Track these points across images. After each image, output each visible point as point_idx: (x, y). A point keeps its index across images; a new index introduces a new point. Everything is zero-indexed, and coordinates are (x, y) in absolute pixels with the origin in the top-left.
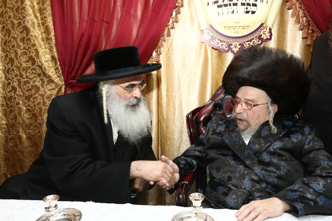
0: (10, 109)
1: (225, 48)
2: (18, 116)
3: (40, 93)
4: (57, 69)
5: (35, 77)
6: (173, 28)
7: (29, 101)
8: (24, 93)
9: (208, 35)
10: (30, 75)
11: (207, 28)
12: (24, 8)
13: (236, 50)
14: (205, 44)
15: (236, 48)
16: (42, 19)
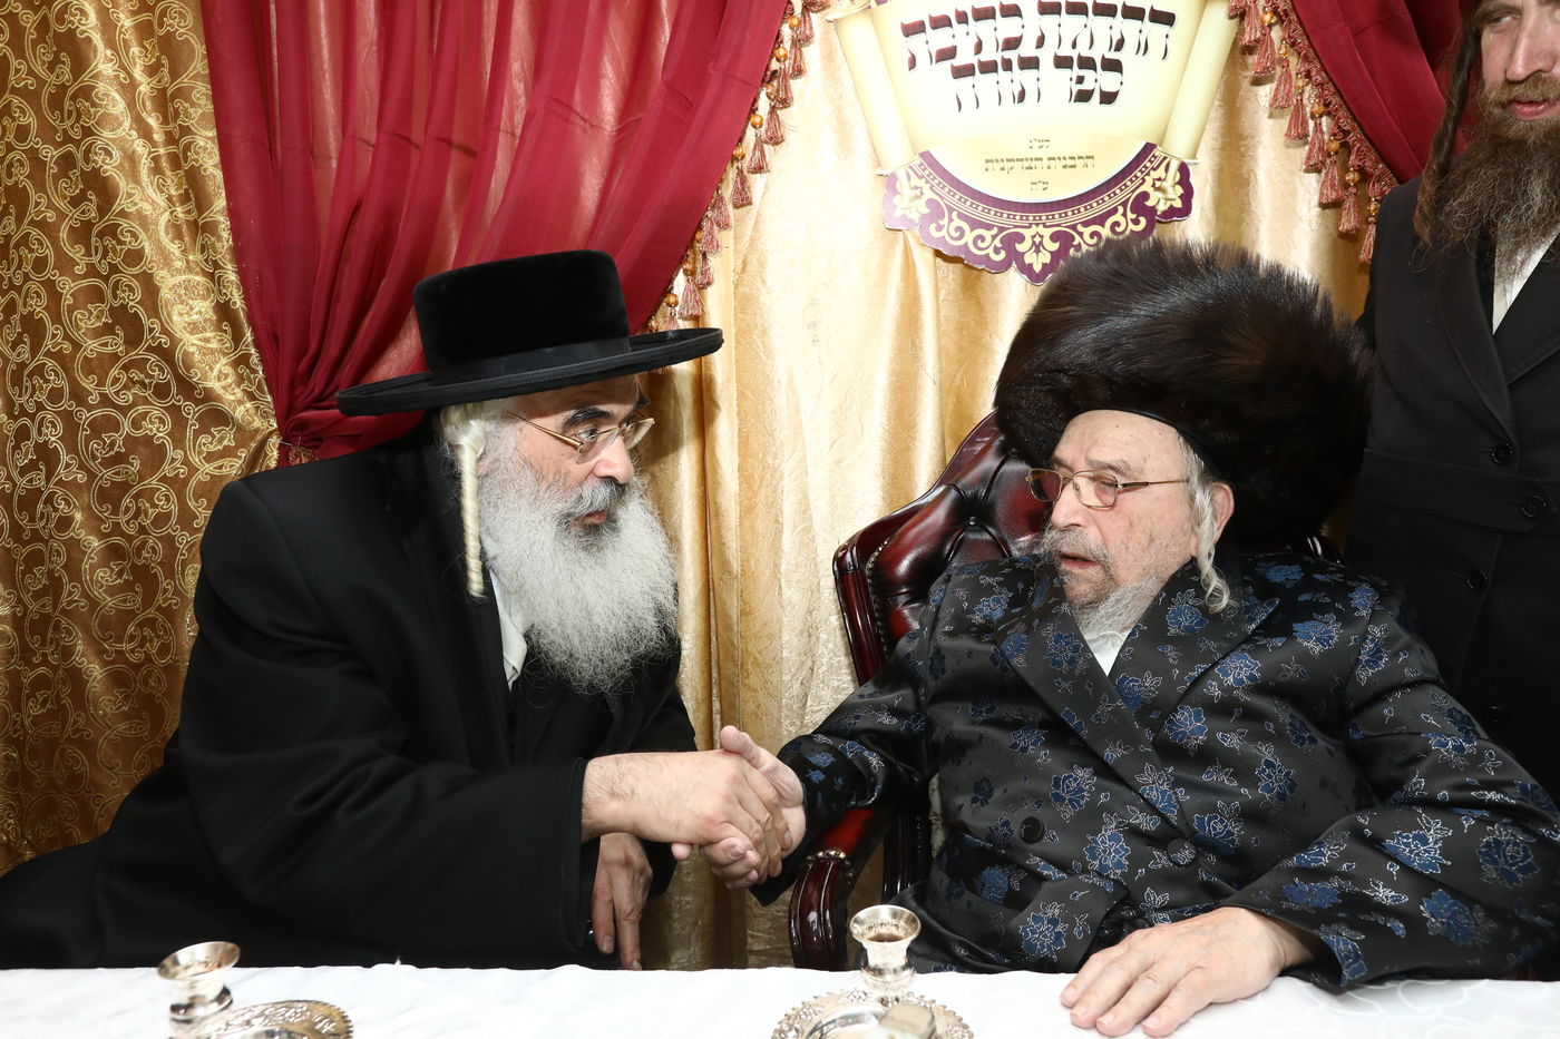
0: (29, 548)
1: (990, 251)
2: (65, 579)
3: (167, 470)
4: (241, 361)
5: (141, 400)
6: (759, 169)
7: (115, 512)
8: (92, 476)
9: (917, 197)
10: (117, 393)
11: (911, 167)
12: (86, 93)
13: (1038, 261)
14: (905, 239)
15: (1038, 251)
16: (170, 139)
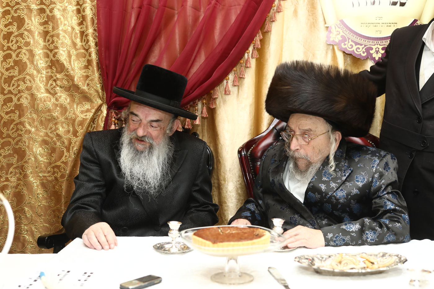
1: (361, 53)
2: (27, 151)
3: (68, 115)
5: (59, 92)
7: (46, 129)
8: (39, 117)
9: (338, 34)
10: (51, 89)
11: (336, 25)
13: (377, 56)
14: (333, 48)
15: (377, 53)
16: (78, 4)
